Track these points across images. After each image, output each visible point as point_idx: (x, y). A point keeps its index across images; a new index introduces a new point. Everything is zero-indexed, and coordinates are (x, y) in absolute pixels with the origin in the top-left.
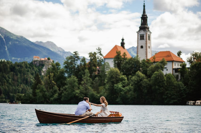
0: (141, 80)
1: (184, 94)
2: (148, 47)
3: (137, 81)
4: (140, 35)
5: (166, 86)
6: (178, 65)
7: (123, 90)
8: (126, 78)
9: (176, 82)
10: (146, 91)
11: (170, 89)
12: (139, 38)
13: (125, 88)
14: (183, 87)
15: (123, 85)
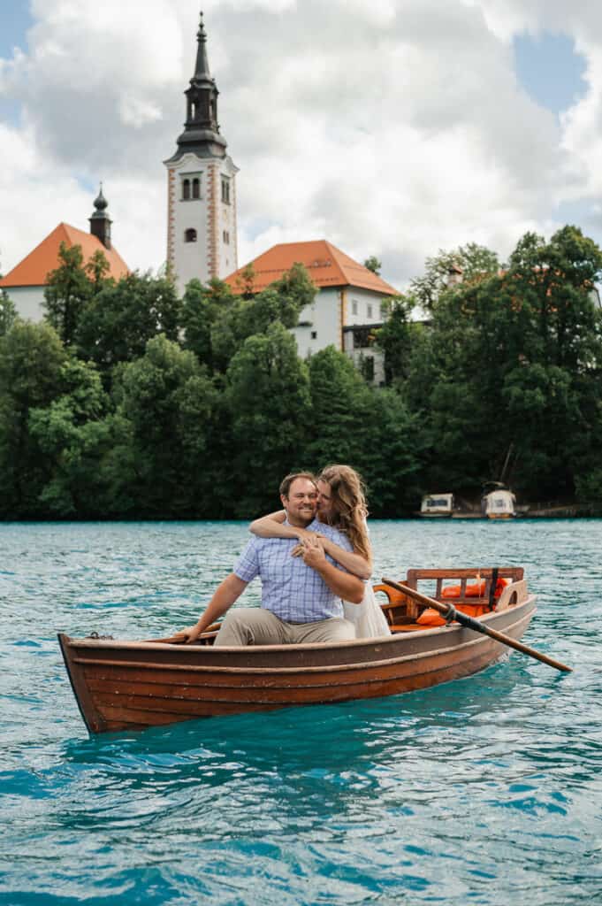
0: (173, 383)
1: (408, 457)
2: (220, 237)
3: (152, 386)
4: (181, 174)
5: (309, 414)
6: (370, 310)
7: (74, 437)
8: (96, 377)
9: (366, 391)
10: (200, 442)
11: (331, 429)
12: (179, 189)
13: (85, 427)
14: (401, 420)
15: (80, 411)
